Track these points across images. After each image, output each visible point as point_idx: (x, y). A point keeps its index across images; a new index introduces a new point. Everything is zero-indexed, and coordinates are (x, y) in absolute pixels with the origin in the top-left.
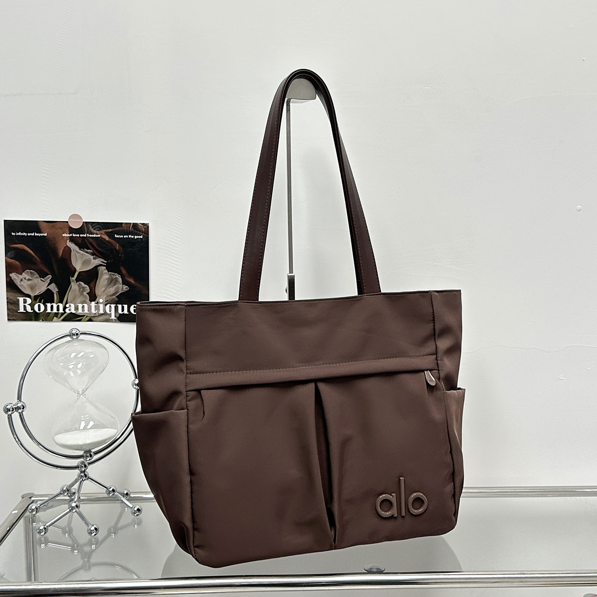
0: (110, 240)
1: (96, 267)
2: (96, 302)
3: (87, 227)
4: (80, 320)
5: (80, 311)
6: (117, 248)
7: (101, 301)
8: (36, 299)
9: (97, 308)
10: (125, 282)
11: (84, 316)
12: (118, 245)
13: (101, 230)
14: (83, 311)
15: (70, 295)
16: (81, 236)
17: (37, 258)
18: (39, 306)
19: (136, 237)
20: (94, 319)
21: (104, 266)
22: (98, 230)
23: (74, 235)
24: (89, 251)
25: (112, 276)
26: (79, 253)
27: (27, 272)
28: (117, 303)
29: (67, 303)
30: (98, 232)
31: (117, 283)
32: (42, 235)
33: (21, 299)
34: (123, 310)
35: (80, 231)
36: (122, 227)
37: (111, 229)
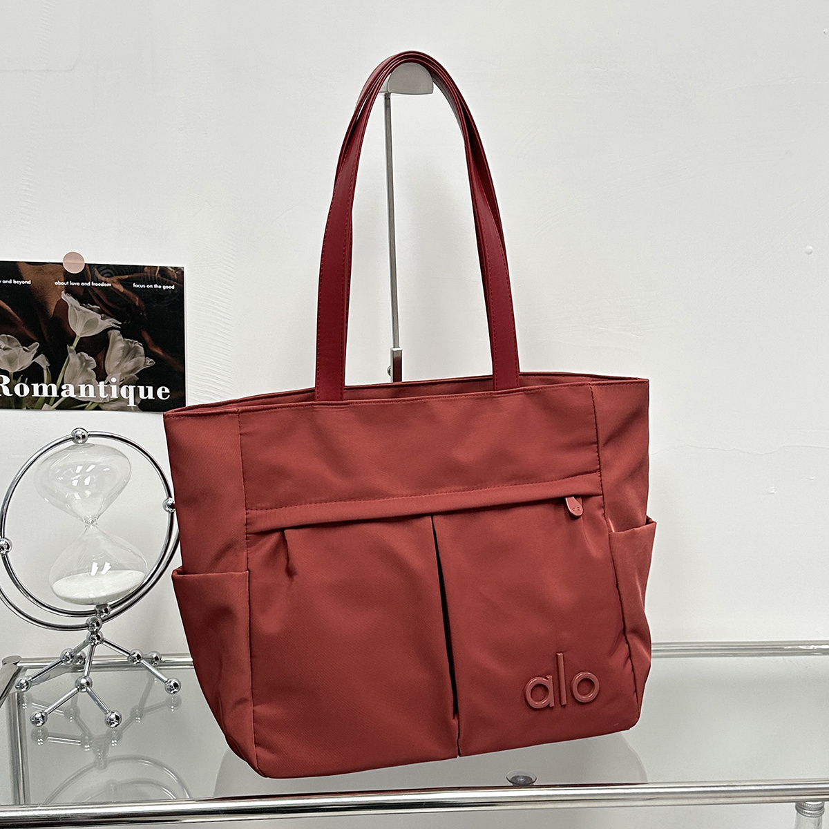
0: (126, 291)
1: (106, 331)
2: (106, 382)
3: (91, 271)
4: (83, 409)
5: (83, 394)
6: (137, 303)
7: (114, 380)
8: (16, 377)
9: (108, 391)
10: (148, 354)
11: (88, 402)
12: (137, 299)
13: (112, 276)
14: (87, 394)
15: (66, 372)
16: (83, 284)
17: (17, 317)
18: (22, 388)
19: (164, 288)
20: (103, 407)
21: (118, 329)
22: (108, 277)
23: (72, 284)
24: (95, 307)
25: (129, 344)
26: (79, 310)
27: (3, 337)
28: (137, 384)
29: (62, 383)
30: (107, 279)
31: (136, 355)
32: (24, 282)
34: (146, 394)
35: (80, 277)
36: (144, 272)
37: (127, 274)
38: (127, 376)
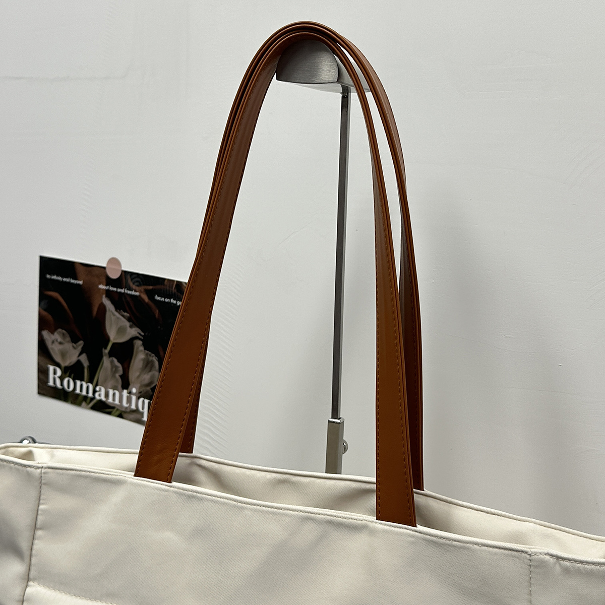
1: (133, 339)
2: (129, 390)
3: (125, 278)
4: (109, 413)
5: (110, 400)
7: (134, 390)
8: (66, 371)
9: (129, 400)
11: (113, 408)
12: (157, 311)
13: (141, 285)
14: (114, 400)
15: (101, 374)
17: (70, 314)
18: (69, 382)
19: (179, 304)
20: (125, 415)
21: (141, 339)
22: (138, 286)
23: (111, 289)
24: (126, 314)
25: (148, 356)
26: (114, 315)
27: (60, 332)
29: (97, 385)
32: (78, 282)
33: (51, 368)
35: (117, 283)
36: (164, 285)
37: (152, 285)
38: (144, 388)
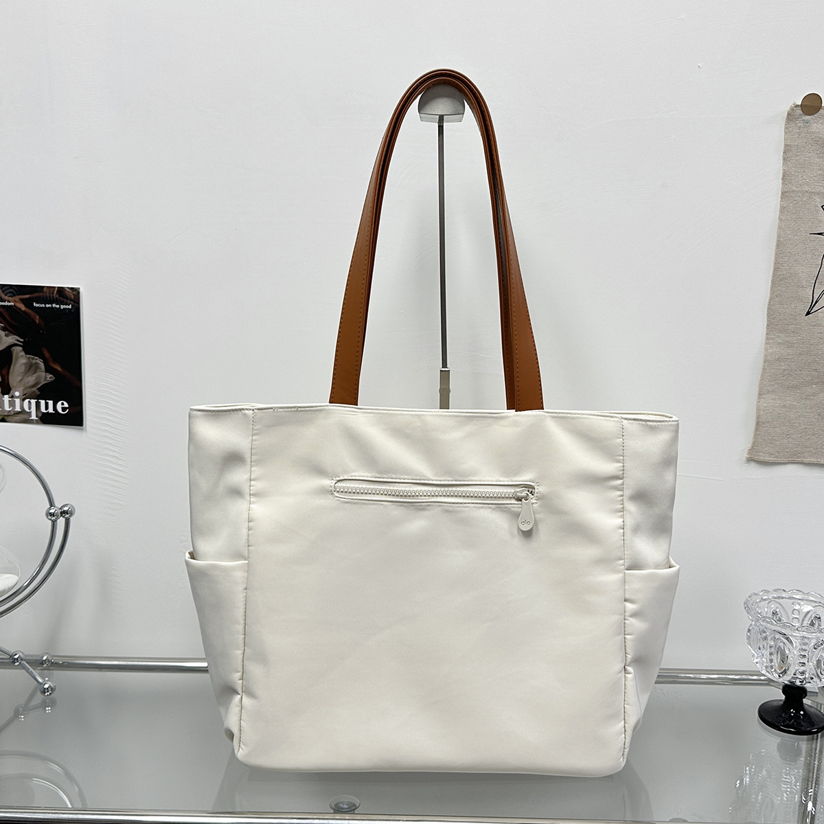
0: (28, 310)
1: (10, 347)
2: (10, 395)
6: (37, 321)
7: (17, 394)
9: (12, 404)
10: (48, 369)
12: (38, 317)
13: (15, 295)
19: (62, 307)
20: (7, 419)
21: (20, 345)
25: (31, 360)
28: (38, 398)
30: (10, 298)
31: (38, 370)
34: (47, 408)
36: (43, 292)
37: (28, 294)
38: (29, 390)
